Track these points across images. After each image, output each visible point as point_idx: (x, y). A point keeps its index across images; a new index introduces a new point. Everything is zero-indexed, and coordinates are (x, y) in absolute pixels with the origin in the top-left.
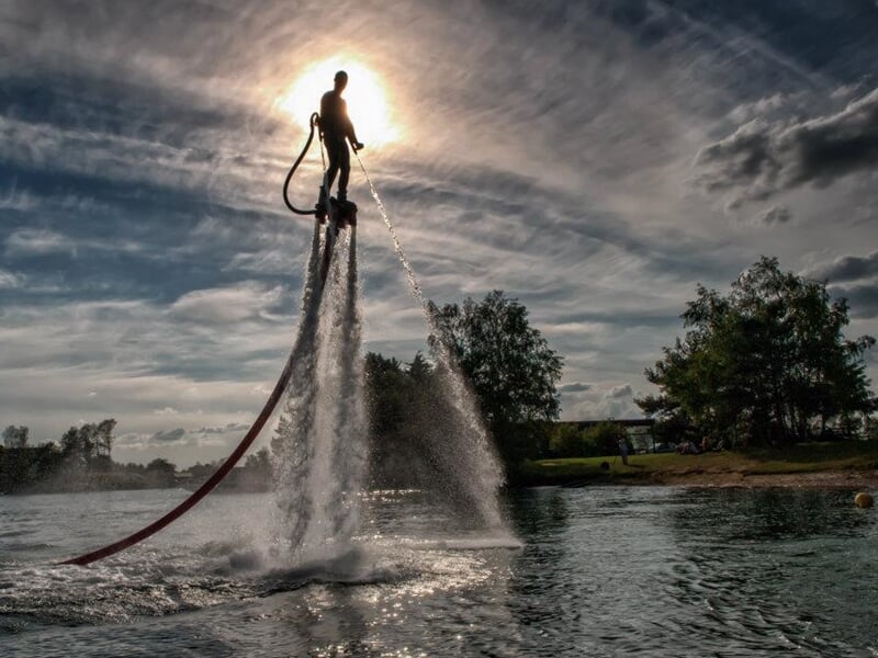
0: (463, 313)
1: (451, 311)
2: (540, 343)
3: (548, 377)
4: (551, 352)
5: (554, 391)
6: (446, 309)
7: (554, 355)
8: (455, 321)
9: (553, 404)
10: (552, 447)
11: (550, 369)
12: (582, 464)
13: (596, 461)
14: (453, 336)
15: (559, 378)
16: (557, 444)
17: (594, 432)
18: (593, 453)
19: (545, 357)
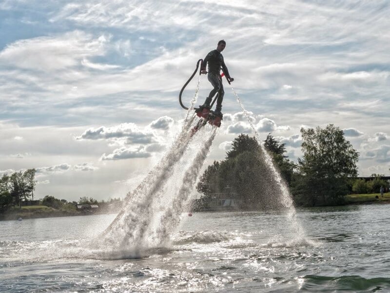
0: (316, 133)
1: (311, 132)
2: (350, 146)
3: (353, 160)
4: (354, 150)
5: (355, 166)
6: (309, 131)
7: (356, 152)
8: (312, 136)
9: (355, 172)
10: (354, 190)
11: (354, 157)
12: (367, 197)
13: (373, 195)
14: (312, 143)
15: (358, 161)
16: (356, 189)
17: (372, 183)
18: (371, 192)
19: (352, 153)
